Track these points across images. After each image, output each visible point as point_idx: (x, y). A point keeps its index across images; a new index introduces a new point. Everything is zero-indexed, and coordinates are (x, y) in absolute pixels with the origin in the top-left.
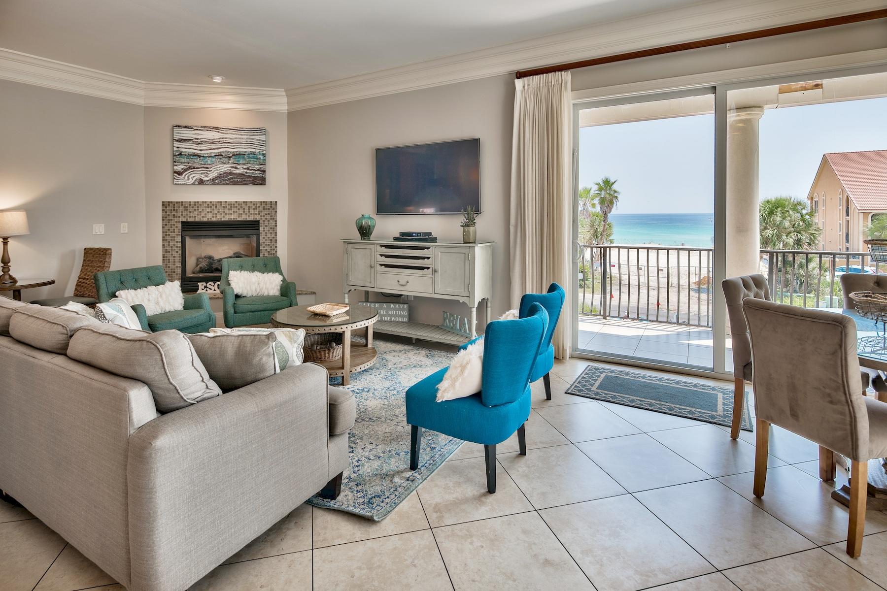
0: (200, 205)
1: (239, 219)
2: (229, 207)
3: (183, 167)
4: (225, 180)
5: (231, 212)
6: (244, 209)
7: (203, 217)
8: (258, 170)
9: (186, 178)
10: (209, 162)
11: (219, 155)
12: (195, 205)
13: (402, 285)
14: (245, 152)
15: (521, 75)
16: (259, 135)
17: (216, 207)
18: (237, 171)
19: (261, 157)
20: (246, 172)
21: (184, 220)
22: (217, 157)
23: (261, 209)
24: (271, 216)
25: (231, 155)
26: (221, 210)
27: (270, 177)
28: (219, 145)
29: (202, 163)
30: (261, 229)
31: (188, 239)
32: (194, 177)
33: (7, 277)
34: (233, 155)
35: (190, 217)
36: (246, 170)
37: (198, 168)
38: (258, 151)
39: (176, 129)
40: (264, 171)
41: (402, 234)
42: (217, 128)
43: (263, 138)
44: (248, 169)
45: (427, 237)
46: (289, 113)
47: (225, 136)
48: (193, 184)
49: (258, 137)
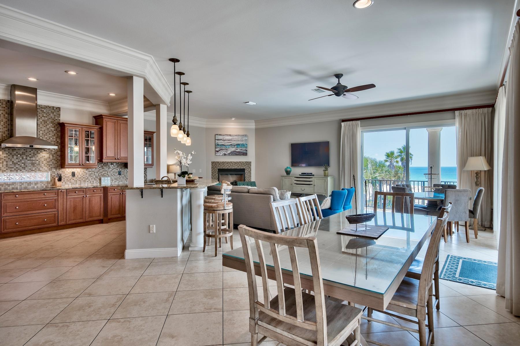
0: (225, 163)
1: (238, 168)
2: (234, 164)
3: (219, 149)
4: (233, 154)
5: (235, 165)
6: (240, 164)
7: (225, 167)
8: (245, 150)
9: (220, 153)
10: (228, 147)
12: (223, 163)
13: (303, 190)
14: (240, 144)
15: (344, 121)
17: (230, 164)
18: (238, 151)
19: (246, 145)
20: (241, 151)
21: (219, 168)
22: (230, 145)
23: (245, 164)
24: (249, 167)
26: (232, 165)
27: (249, 153)
28: (231, 141)
29: (225, 148)
30: (246, 171)
31: (220, 175)
32: (222, 153)
34: (236, 145)
35: (221, 167)
37: (224, 150)
38: (245, 143)
39: (216, 136)
40: (247, 150)
41: (302, 173)
42: (230, 135)
43: (246, 138)
45: (311, 174)
46: (255, 129)
47: (233, 138)
48: (222, 155)
49: (244, 138)
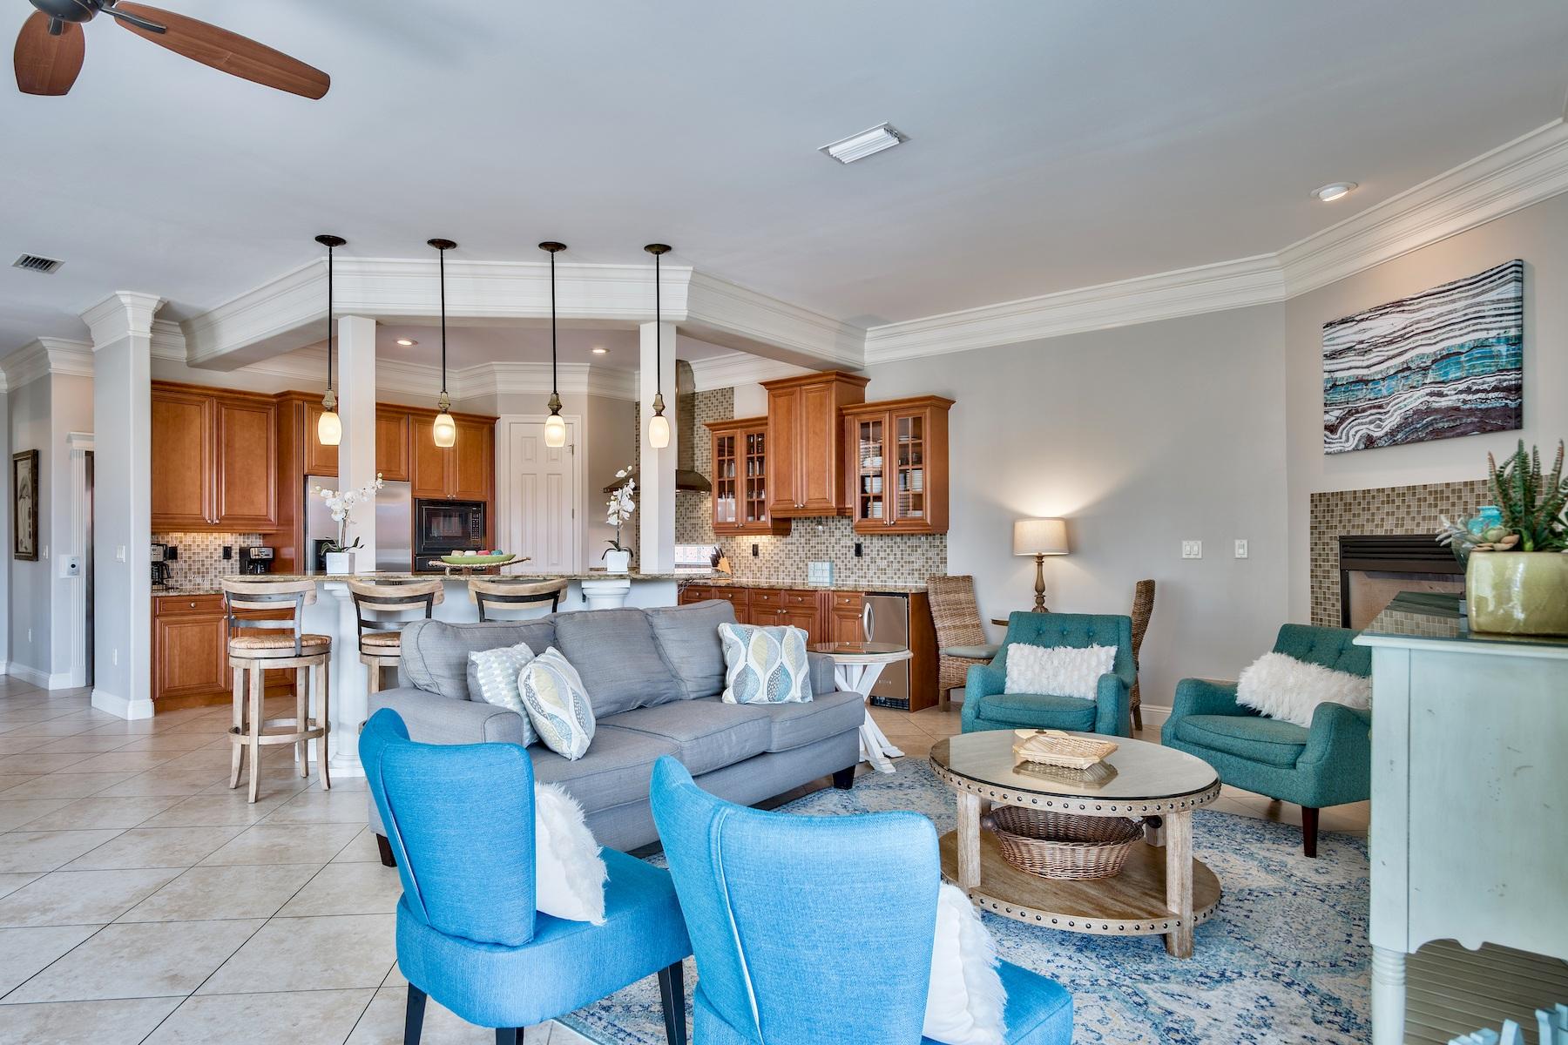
0: (1373, 497)
2: (1431, 500)
3: (1339, 413)
4: (1417, 430)
5: (1434, 512)
6: (1466, 503)
7: (1377, 526)
8: (1495, 389)
9: (1344, 438)
10: (1385, 392)
11: (1403, 370)
12: (1364, 498)
14: (1462, 346)
16: (1498, 286)
17: (1404, 501)
18: (1443, 403)
19: (1508, 348)
20: (1465, 402)
21: (1344, 533)
22: (1399, 375)
25: (1429, 363)
27: (1534, 402)
28: (1403, 345)
29: (1372, 396)
31: (1356, 579)
32: (1356, 432)
34: (1434, 362)
35: (1353, 526)
36: (1464, 396)
37: (1364, 411)
38: (1493, 333)
39: (1326, 333)
40: (1518, 389)
42: (1399, 303)
44: (1468, 390)
47: (1417, 316)
48: (1356, 449)
49: (1493, 296)
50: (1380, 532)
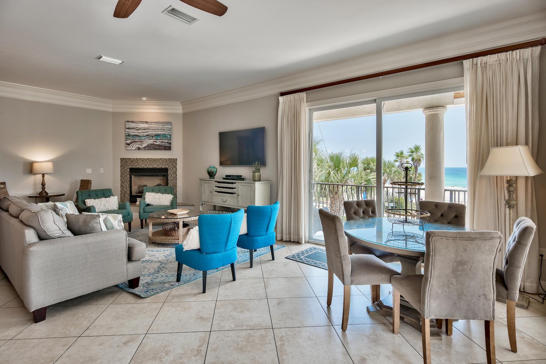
0: (139, 160)
1: (158, 167)
2: (153, 161)
3: (130, 141)
4: (151, 148)
5: (153, 163)
6: (160, 162)
7: (140, 166)
8: (167, 143)
9: (132, 147)
10: (143, 139)
11: (148, 136)
12: (136, 160)
13: (224, 202)
14: (161, 134)
15: (282, 94)
16: (168, 125)
17: (146, 161)
18: (157, 143)
19: (169, 136)
20: (161, 144)
21: (131, 167)
22: (147, 136)
23: (169, 162)
24: (174, 166)
25: (154, 135)
26: (149, 163)
27: (173, 146)
28: (148, 131)
29: (140, 139)
30: (169, 172)
31: (133, 177)
32: (135, 146)
33: (44, 192)
34: (155, 135)
35: (134, 166)
36: (161, 143)
37: (137, 142)
38: (167, 133)
39: (127, 123)
40: (170, 143)
41: (227, 176)
42: (147, 122)
43: (170, 126)
44: (162, 142)
45: (239, 178)
46: (183, 114)
47: (151, 126)
48: (135, 149)
49: (167, 126)
50: (141, 167)
